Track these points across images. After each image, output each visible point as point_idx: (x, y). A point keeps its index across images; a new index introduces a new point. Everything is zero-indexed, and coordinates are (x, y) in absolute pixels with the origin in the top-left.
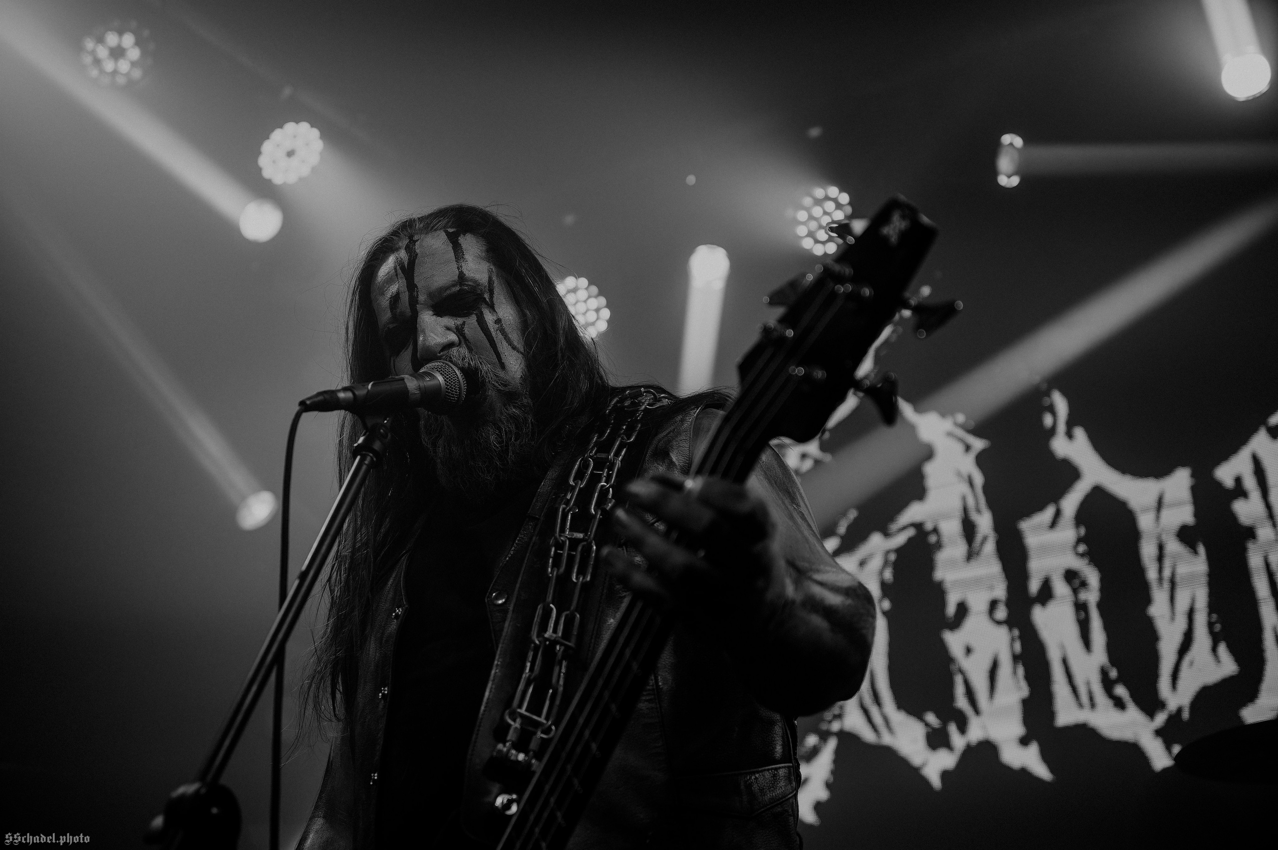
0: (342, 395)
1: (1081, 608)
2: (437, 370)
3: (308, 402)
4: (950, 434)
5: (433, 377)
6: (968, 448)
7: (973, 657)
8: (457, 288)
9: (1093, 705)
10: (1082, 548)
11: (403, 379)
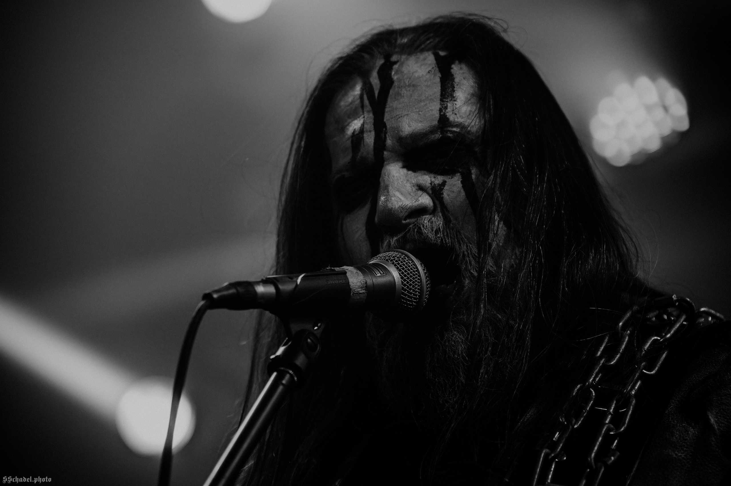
0: (260, 289)
2: (393, 263)
3: (215, 296)
5: (386, 272)
8: (438, 136)
11: (344, 273)
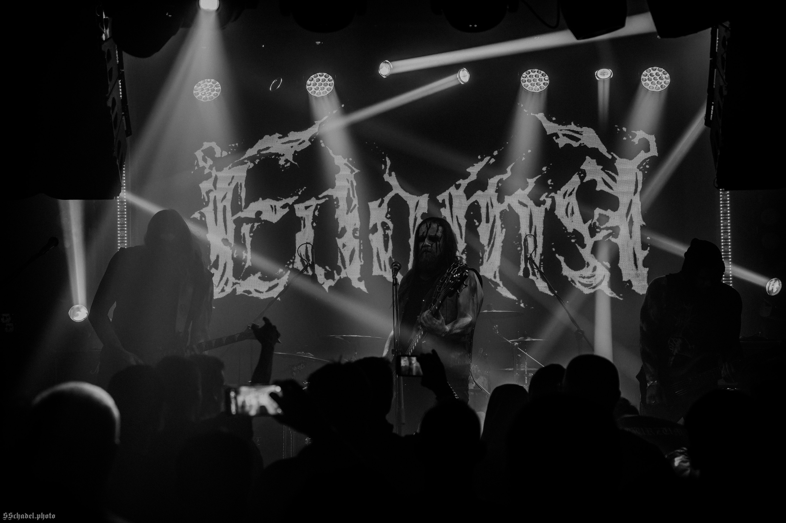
1: (386, 236)
4: (345, 164)
6: (352, 171)
7: (345, 248)
9: (385, 270)
10: (389, 216)
